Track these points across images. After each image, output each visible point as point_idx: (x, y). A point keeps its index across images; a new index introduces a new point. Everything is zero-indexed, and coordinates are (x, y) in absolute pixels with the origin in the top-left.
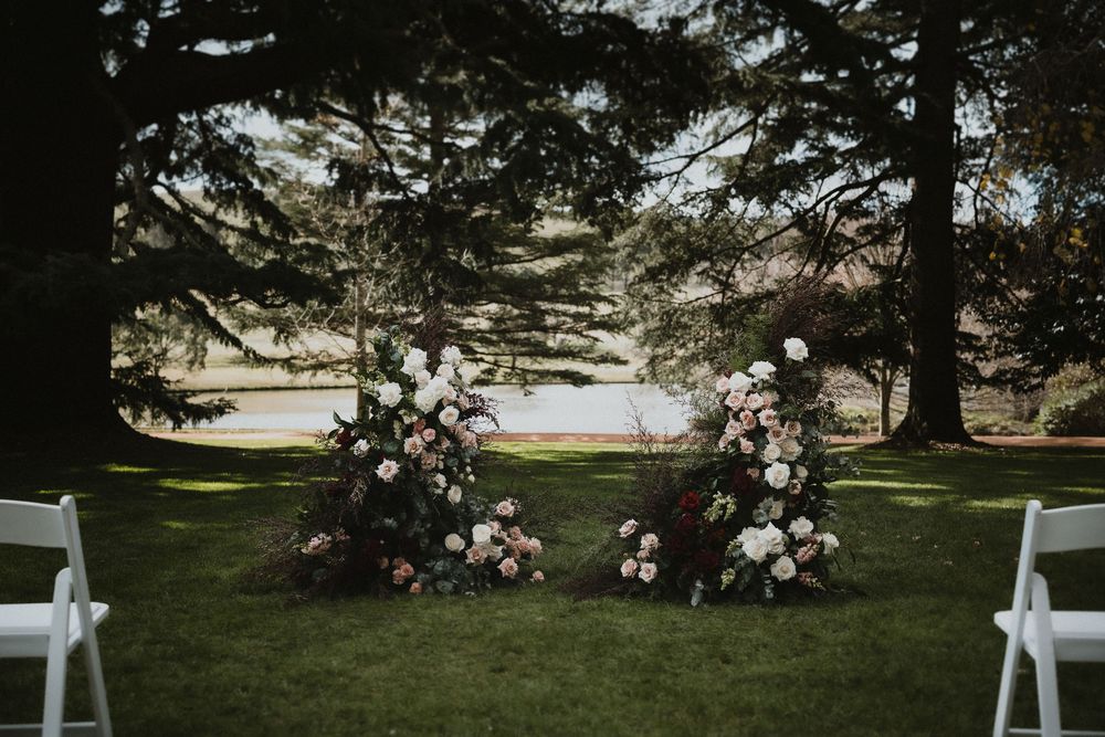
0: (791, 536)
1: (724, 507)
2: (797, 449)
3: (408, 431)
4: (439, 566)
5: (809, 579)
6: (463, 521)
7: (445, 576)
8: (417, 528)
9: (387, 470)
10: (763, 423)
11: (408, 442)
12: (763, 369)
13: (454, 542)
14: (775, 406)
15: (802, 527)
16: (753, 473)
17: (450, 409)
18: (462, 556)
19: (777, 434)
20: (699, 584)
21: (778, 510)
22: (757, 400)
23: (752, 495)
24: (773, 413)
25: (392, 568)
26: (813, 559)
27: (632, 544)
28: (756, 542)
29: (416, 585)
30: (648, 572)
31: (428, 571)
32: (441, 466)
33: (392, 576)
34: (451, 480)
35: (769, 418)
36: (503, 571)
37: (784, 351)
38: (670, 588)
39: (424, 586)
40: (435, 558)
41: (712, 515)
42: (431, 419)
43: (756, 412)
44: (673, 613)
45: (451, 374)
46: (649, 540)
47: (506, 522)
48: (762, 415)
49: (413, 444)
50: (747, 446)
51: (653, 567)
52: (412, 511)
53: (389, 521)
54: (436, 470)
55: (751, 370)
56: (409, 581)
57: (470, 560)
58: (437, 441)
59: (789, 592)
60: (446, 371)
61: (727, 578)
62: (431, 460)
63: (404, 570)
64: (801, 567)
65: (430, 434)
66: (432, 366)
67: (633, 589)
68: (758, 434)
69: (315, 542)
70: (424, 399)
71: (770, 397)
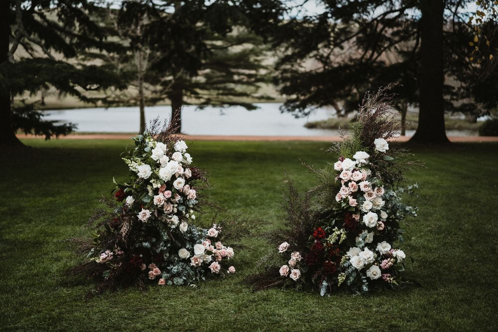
0: (378, 253)
1: (339, 236)
2: (382, 203)
3: (156, 192)
4: (175, 269)
5: (389, 278)
6: (191, 240)
7: (178, 275)
8: (161, 247)
9: (144, 215)
10: (363, 189)
11: (156, 197)
12: (362, 156)
13: (184, 253)
14: (370, 178)
15: (384, 247)
16: (357, 217)
17: (179, 180)
18: (187, 261)
19: (370, 195)
20: (325, 283)
21: (370, 238)
22: (359, 175)
23: (355, 228)
24: (367, 183)
25: (148, 270)
26: (391, 267)
27: (286, 257)
28: (358, 257)
29: (162, 280)
30: (296, 274)
31: (168, 271)
32: (175, 211)
33: (147, 275)
34: (181, 217)
35: (366, 186)
36: (212, 269)
37: (374, 146)
38: (308, 285)
39: (166, 281)
40: (172, 263)
41: (332, 239)
42: (169, 185)
43: (358, 182)
44: (310, 302)
45: (180, 158)
46: (295, 257)
47: (213, 240)
48: (362, 184)
49: (159, 199)
50: (353, 202)
51: (298, 271)
52: (159, 238)
53: (146, 244)
54: (173, 213)
55: (354, 157)
56: (158, 277)
57: (193, 263)
58: (173, 197)
59: (377, 286)
60: (177, 156)
61: (341, 279)
62: (170, 208)
63: (155, 271)
64: (384, 271)
65: (168, 194)
66: (170, 152)
67: (286, 283)
68: (358, 194)
69: (103, 256)
70: (164, 173)
71: (365, 173)
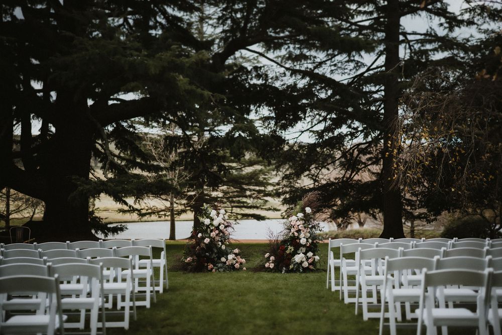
0: (307, 257)
1: (291, 249)
2: (309, 235)
3: (212, 231)
4: (220, 265)
5: (311, 267)
6: (226, 254)
7: (221, 268)
8: (214, 256)
9: (207, 241)
10: (300, 228)
11: (212, 234)
12: (300, 215)
13: (223, 259)
14: (303, 224)
15: (310, 254)
16: (298, 241)
17: (222, 225)
18: (225, 263)
19: (304, 231)
20: (284, 268)
21: (304, 250)
22: (298, 223)
23: (297, 246)
24: (302, 226)
25: (208, 266)
26: (313, 262)
27: (268, 259)
28: (298, 258)
29: (214, 270)
30: (272, 266)
31: (216, 266)
32: (220, 240)
33: (208, 268)
34: (222, 244)
35: (301, 227)
36: (236, 267)
37: (305, 210)
38: (277, 269)
39: (216, 270)
40: (219, 263)
41: (288, 252)
42: (217, 228)
43: (298, 226)
44: (277, 275)
45: (222, 216)
46: (272, 258)
47: (236, 255)
48: (300, 226)
49: (213, 234)
50: (296, 234)
51: (273, 264)
52: (213, 252)
53: (207, 254)
54: (219, 241)
55: (297, 215)
56: (212, 269)
57: (227, 264)
58: (219, 234)
59: (306, 270)
60: (221, 216)
61: (291, 267)
62: (218, 238)
63: (211, 266)
64: (310, 264)
65: (217, 232)
66: (218, 214)
67: (269, 270)
68: (299, 231)
69: (188, 259)
70: (216, 223)
71: (302, 222)
